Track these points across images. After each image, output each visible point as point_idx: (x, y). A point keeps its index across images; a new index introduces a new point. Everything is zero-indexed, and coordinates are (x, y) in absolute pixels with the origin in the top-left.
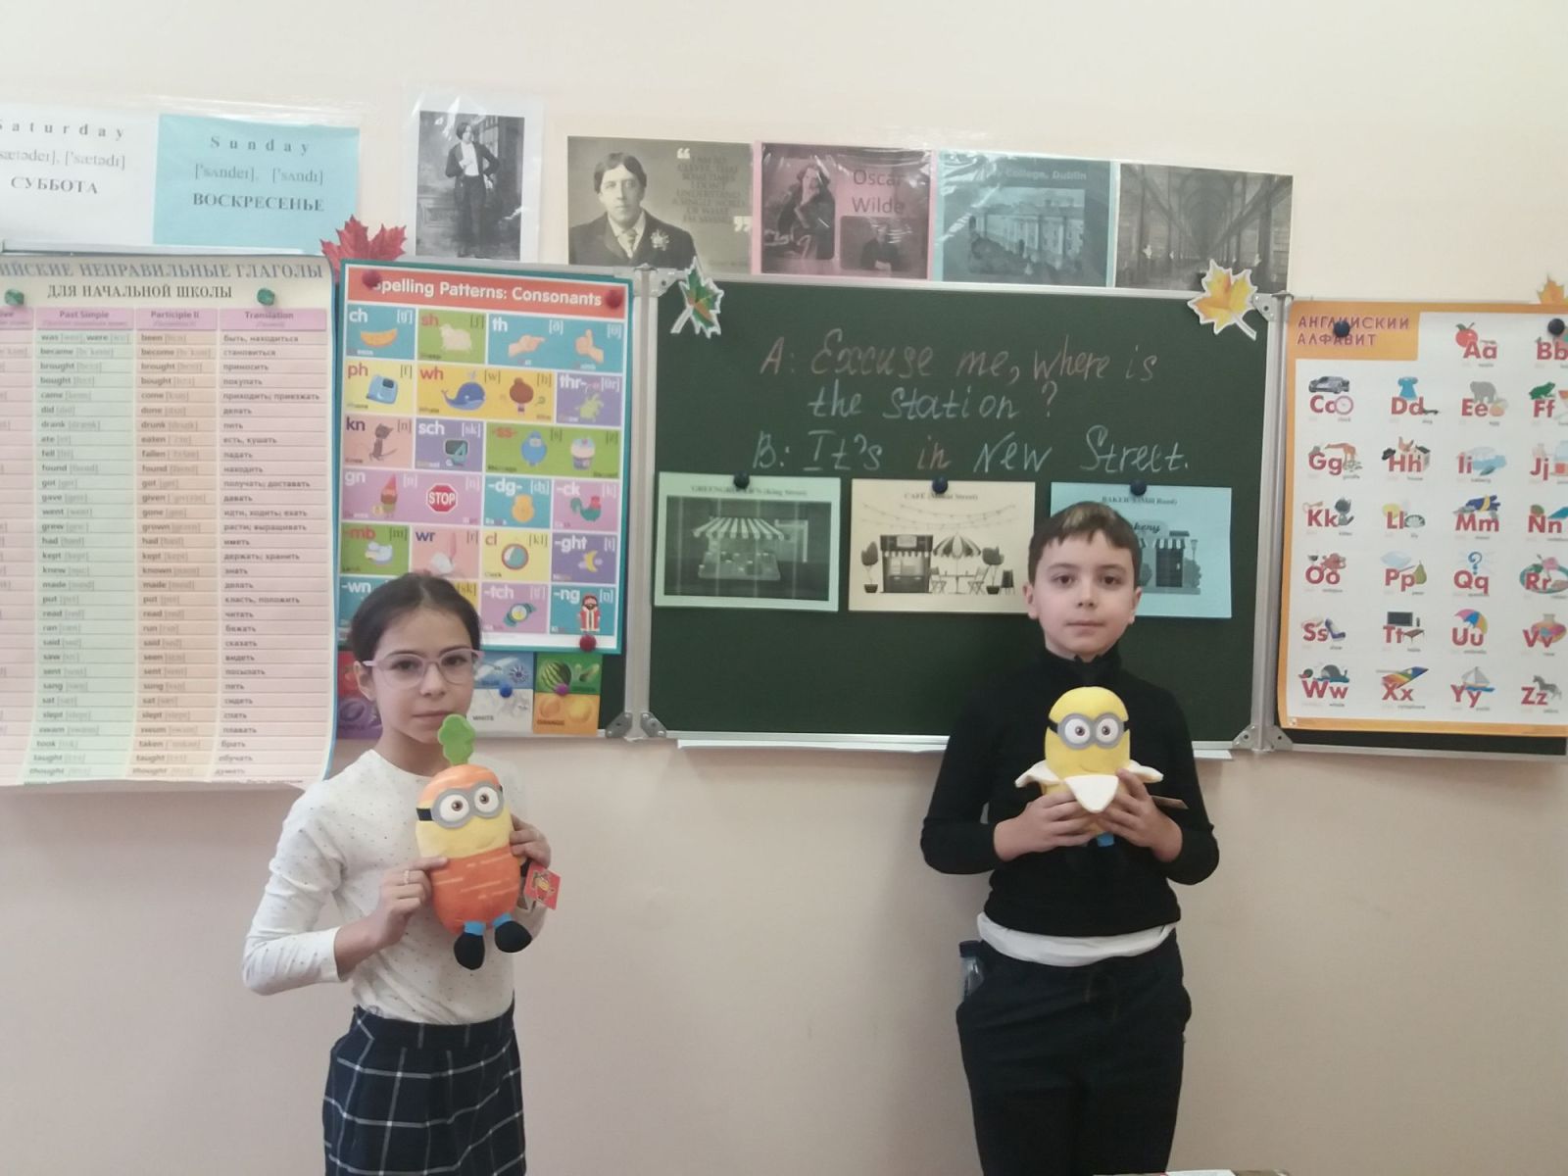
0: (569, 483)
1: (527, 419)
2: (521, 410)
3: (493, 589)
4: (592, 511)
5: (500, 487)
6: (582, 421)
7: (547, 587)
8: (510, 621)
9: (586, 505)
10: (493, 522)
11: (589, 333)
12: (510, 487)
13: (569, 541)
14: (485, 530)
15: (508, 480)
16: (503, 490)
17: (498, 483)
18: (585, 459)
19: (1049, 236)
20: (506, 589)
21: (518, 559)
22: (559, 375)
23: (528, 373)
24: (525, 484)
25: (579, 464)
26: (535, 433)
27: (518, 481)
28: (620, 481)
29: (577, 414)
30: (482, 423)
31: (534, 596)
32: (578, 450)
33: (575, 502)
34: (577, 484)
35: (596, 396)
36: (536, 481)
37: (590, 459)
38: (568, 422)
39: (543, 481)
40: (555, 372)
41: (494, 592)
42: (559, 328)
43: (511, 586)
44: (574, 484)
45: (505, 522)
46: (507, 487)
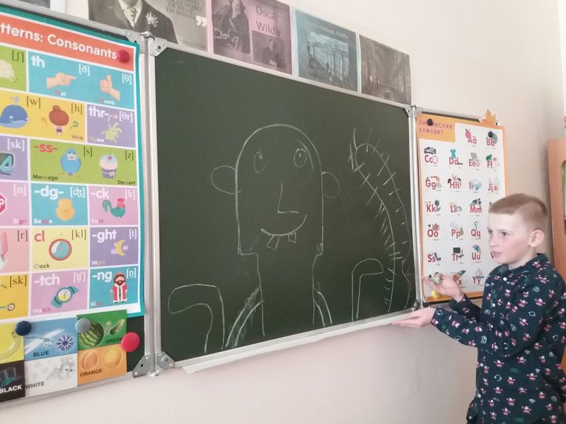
0: (100, 188)
1: (63, 138)
2: (59, 131)
3: (42, 278)
4: (119, 209)
5: (45, 192)
6: (107, 142)
7: (86, 271)
8: (58, 302)
9: (114, 205)
10: (40, 222)
11: (109, 77)
12: (53, 193)
13: (103, 233)
14: (33, 229)
15: (51, 187)
16: (47, 195)
17: (43, 190)
18: (111, 171)
19: (337, 63)
20: (54, 277)
21: (63, 251)
22: (89, 106)
23: (64, 103)
24: (66, 189)
25: (107, 174)
26: (71, 149)
27: (59, 188)
28: (138, 187)
29: (103, 137)
30: (26, 140)
31: (77, 279)
32: (105, 164)
33: (106, 203)
34: (107, 189)
35: (116, 124)
36: (75, 187)
37: (115, 171)
38: (97, 143)
39: (80, 188)
40: (85, 103)
41: (43, 281)
42: (86, 70)
43: (57, 274)
44: (104, 189)
45: (51, 221)
46: (50, 192)
